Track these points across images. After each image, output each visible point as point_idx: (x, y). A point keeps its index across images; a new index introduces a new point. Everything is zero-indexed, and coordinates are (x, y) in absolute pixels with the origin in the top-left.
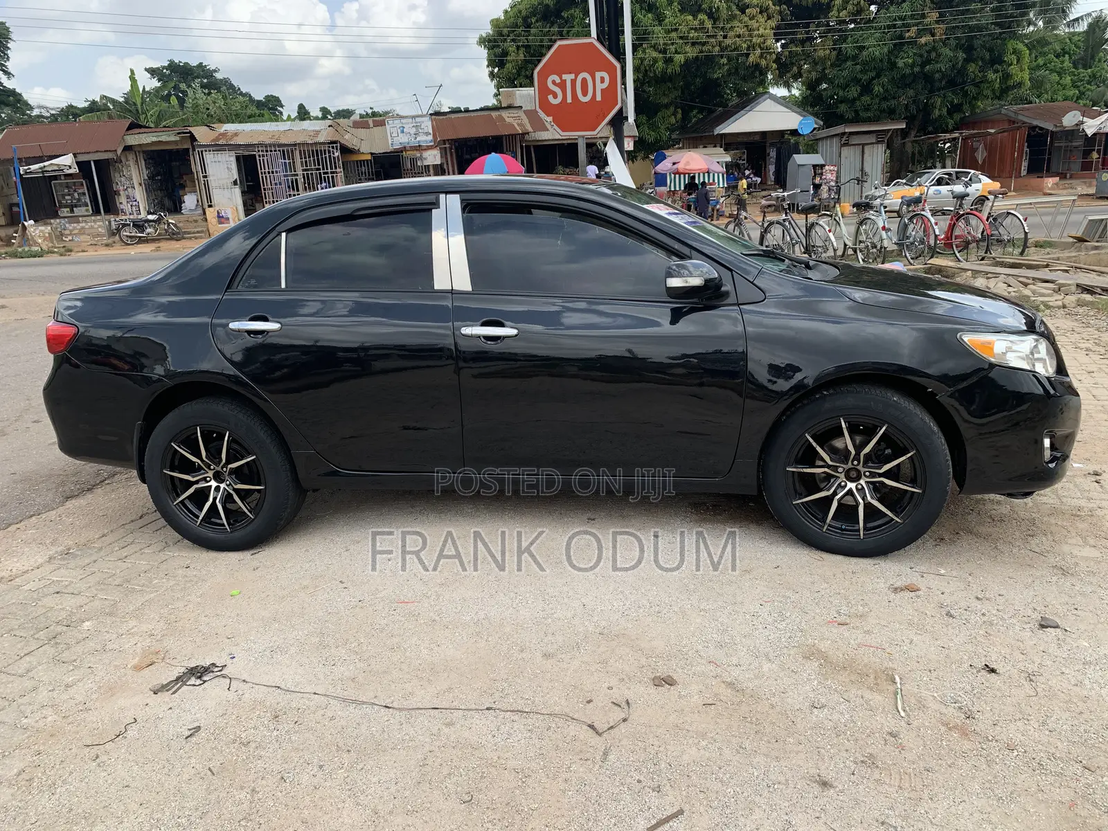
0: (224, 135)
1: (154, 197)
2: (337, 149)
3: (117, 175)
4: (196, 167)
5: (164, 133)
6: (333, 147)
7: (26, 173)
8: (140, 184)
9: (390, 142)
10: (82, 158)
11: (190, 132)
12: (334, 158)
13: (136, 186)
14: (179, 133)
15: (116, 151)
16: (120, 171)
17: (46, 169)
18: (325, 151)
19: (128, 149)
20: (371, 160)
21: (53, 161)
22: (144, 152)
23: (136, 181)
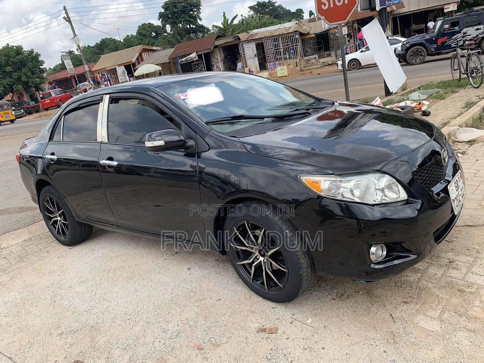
0: (252, 35)
1: (227, 65)
2: (297, 34)
3: (213, 58)
4: (241, 51)
5: (227, 39)
6: (295, 34)
7: (181, 62)
8: (221, 61)
9: (323, 27)
10: (199, 53)
11: (238, 36)
12: (296, 39)
13: (220, 62)
14: (234, 37)
15: (210, 48)
16: (213, 56)
17: (187, 59)
18: (292, 36)
19: (216, 47)
20: (315, 37)
21: (190, 56)
22: (222, 47)
23: (219, 60)
